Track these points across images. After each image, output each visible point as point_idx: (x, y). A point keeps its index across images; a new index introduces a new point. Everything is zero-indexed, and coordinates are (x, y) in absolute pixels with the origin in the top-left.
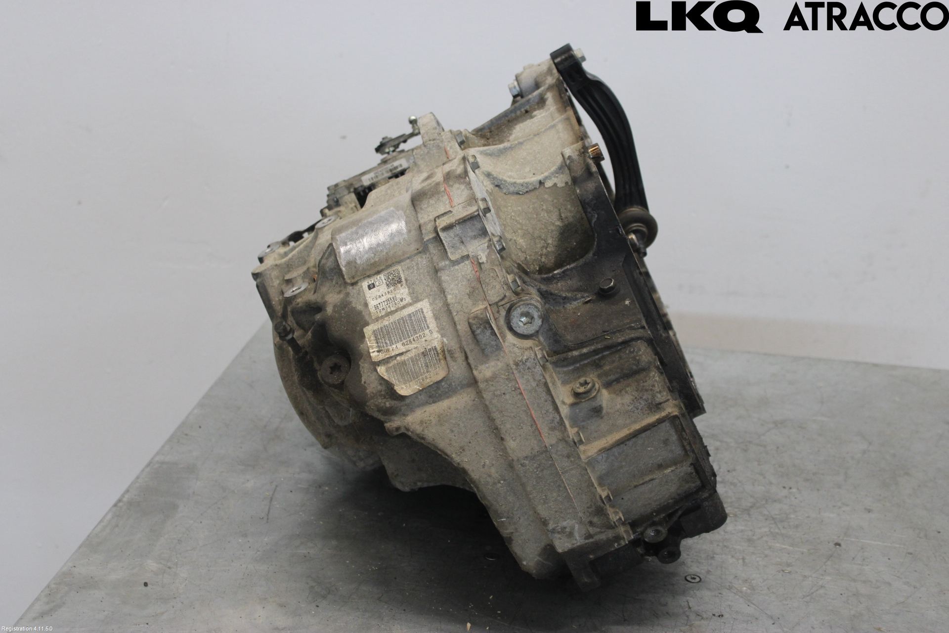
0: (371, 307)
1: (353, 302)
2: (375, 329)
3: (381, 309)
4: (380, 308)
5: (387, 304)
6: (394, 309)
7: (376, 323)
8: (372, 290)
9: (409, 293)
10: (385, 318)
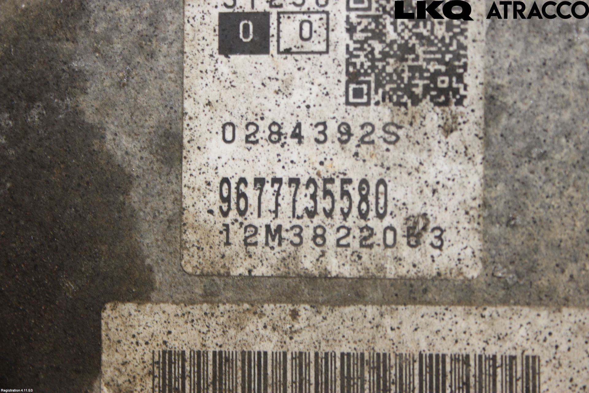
0: (200, 181)
1: (92, 88)
2: (175, 344)
3: (260, 223)
4: (252, 219)
5: (311, 214)
6: (348, 271)
7: (197, 311)
8: (238, 59)
9: (485, 205)
10: (268, 308)
